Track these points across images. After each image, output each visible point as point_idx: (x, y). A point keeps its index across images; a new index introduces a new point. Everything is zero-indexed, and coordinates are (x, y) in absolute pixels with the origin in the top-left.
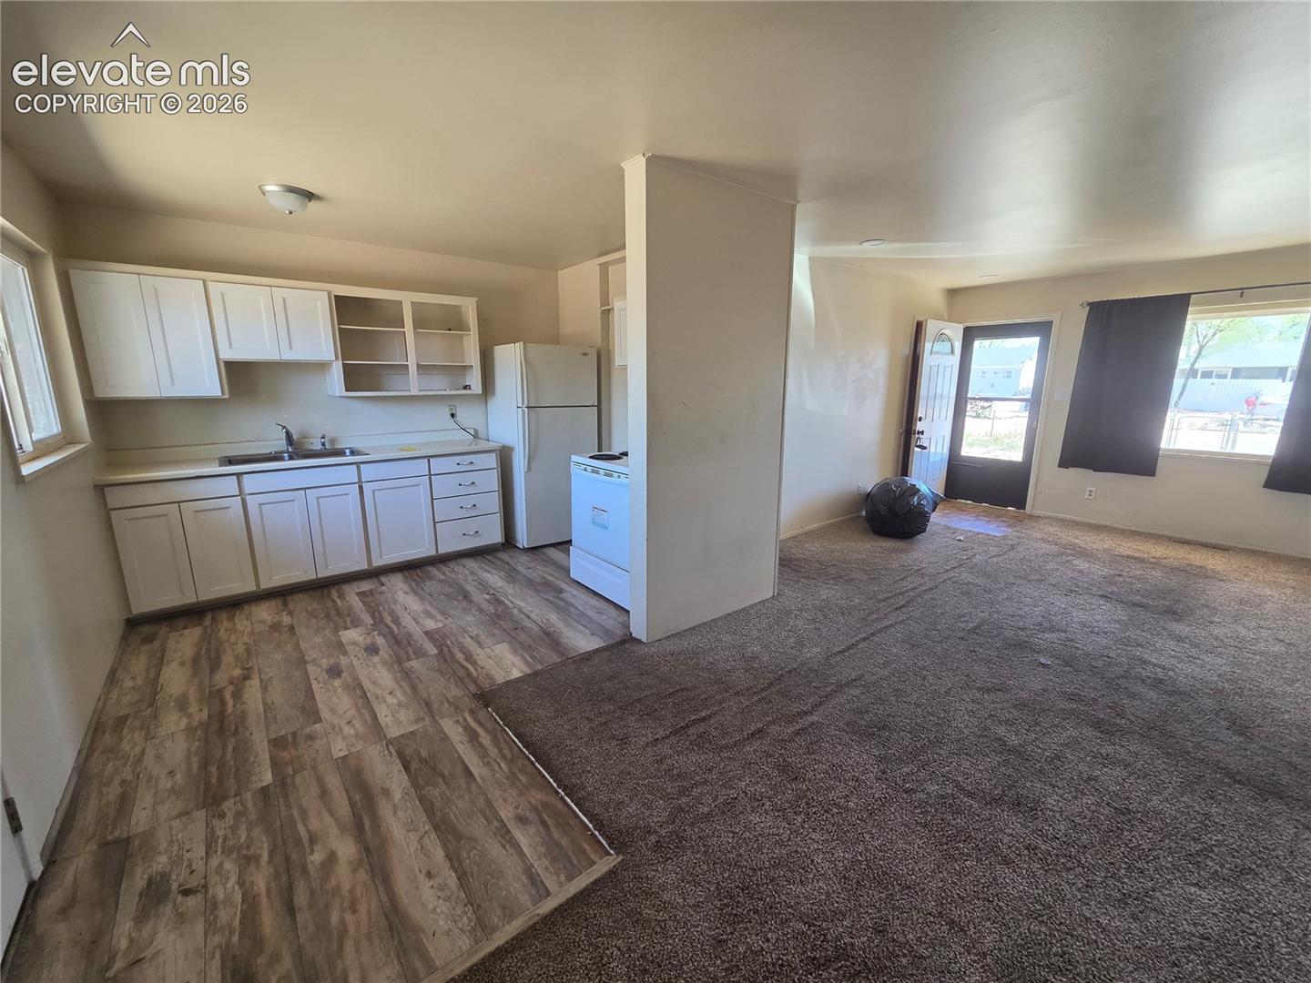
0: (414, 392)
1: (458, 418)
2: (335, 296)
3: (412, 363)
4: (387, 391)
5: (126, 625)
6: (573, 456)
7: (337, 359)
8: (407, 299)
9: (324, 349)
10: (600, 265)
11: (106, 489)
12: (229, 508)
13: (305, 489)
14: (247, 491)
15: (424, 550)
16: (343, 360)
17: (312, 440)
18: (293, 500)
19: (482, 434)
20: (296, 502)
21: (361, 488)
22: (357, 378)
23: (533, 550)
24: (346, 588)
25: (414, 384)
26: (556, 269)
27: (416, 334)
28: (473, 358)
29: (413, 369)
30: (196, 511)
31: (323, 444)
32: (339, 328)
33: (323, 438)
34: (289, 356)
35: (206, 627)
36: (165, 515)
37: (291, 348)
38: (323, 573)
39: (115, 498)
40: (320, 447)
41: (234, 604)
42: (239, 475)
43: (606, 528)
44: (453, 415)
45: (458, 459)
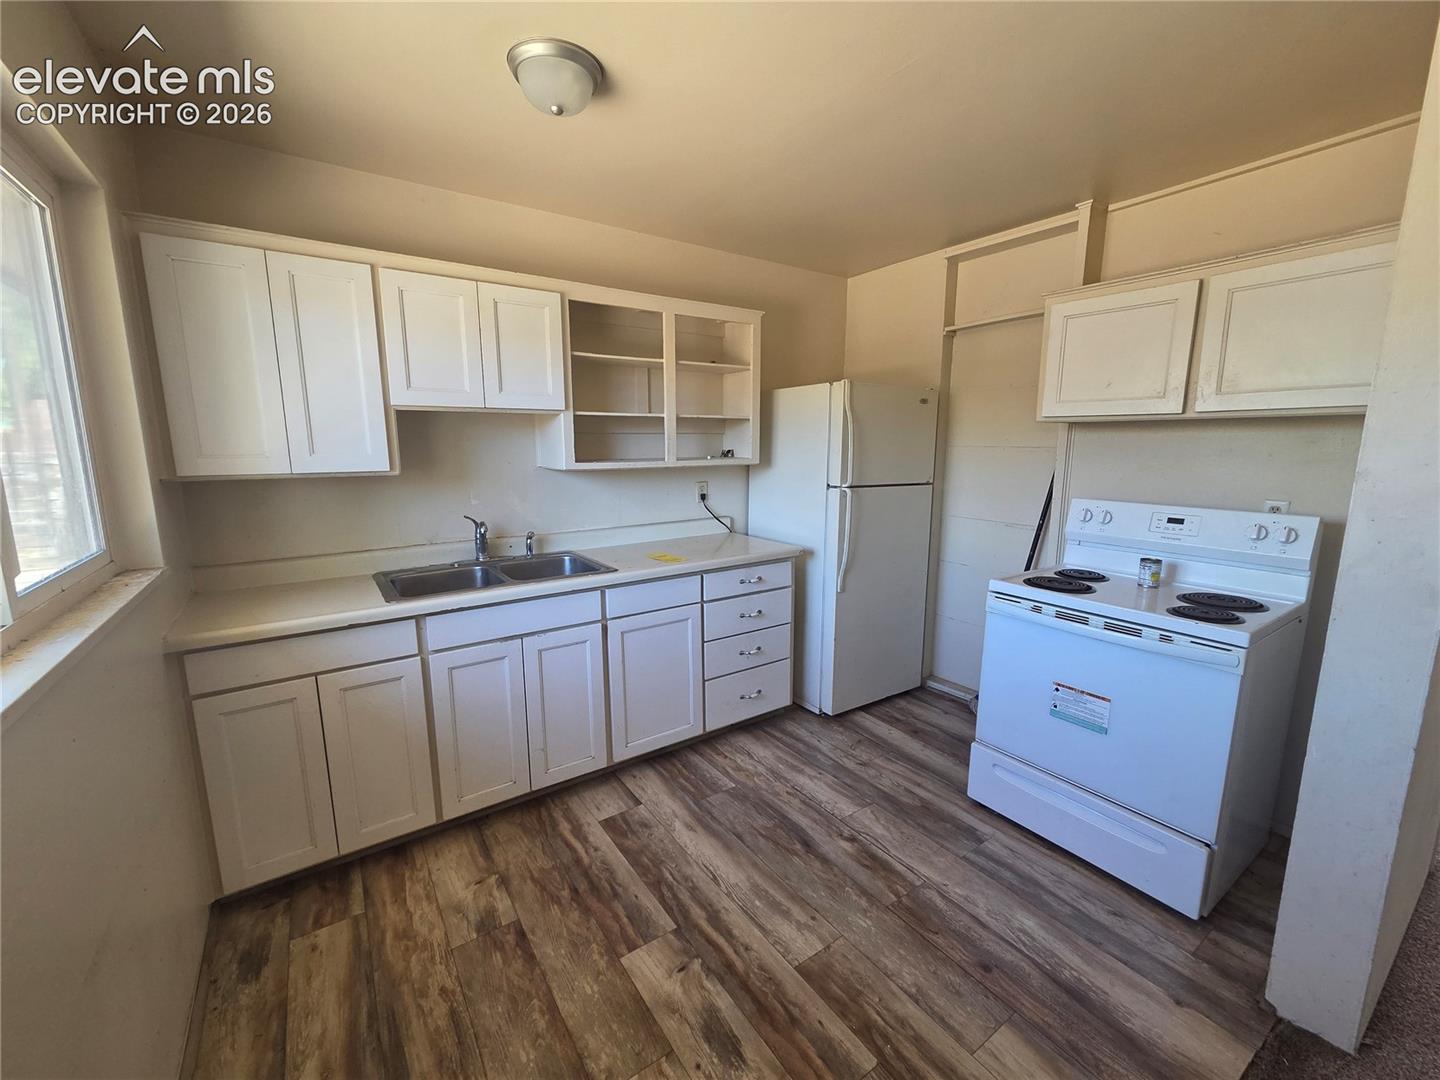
0: (670, 461)
1: (711, 502)
2: (569, 300)
3: (669, 415)
4: (622, 460)
5: (212, 913)
6: (991, 581)
7: (567, 407)
8: (669, 309)
9: (550, 391)
10: (949, 259)
11: (185, 657)
12: (399, 679)
13: (521, 636)
14: (431, 645)
15: (687, 728)
16: (575, 410)
17: (512, 541)
18: (504, 658)
19: (739, 525)
20: (506, 661)
21: (605, 629)
22: (592, 440)
23: (841, 718)
24: (575, 803)
25: (670, 449)
26: (847, 277)
27: (679, 368)
28: (750, 409)
29: (670, 425)
30: (345, 690)
31: (530, 548)
32: (572, 356)
33: (531, 538)
34: (497, 402)
35: (356, 920)
36: (292, 700)
37: (501, 389)
38: (542, 782)
39: (202, 674)
40: (523, 551)
41: (399, 851)
42: (419, 619)
43: (1105, 730)
44: (703, 497)
45: (741, 573)
